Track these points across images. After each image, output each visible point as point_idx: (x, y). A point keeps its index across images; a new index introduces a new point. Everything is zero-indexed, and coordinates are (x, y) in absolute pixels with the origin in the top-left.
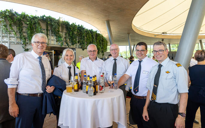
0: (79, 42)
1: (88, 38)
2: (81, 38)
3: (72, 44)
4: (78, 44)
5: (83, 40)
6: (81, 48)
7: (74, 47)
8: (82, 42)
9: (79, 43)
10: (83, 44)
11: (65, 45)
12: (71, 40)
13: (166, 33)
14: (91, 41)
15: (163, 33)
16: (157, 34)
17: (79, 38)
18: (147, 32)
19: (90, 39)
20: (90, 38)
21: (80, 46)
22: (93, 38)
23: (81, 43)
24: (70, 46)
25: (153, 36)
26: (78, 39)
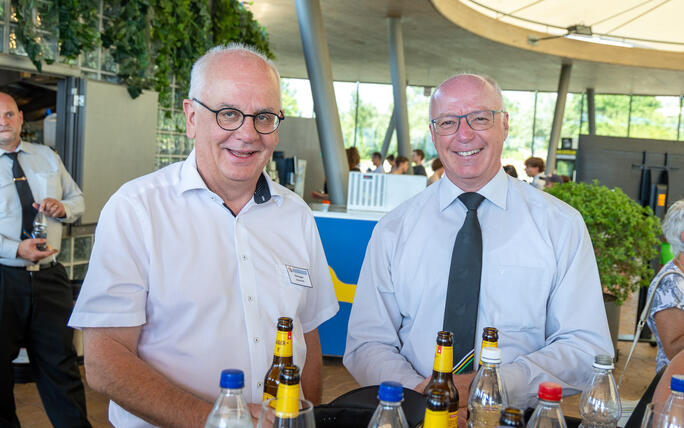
0: (107, 40)
1: (172, 20)
2: (124, 17)
3: (64, 51)
4: (100, 54)
5: (134, 28)
6: (122, 78)
7: (76, 73)
8: (131, 41)
9: (106, 45)
10: (138, 53)
11: (12, 55)
12: (56, 19)
13: (587, 30)
14: (187, 42)
15: (572, 29)
16: (542, 29)
17: (106, 13)
18: (493, 15)
19: (181, 26)
20: (179, 20)
21: (116, 69)
22: (199, 20)
23: (121, 49)
24: (49, 62)
25: (523, 44)
26: (100, 16)
